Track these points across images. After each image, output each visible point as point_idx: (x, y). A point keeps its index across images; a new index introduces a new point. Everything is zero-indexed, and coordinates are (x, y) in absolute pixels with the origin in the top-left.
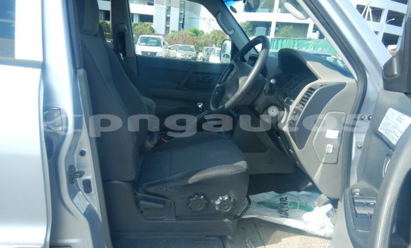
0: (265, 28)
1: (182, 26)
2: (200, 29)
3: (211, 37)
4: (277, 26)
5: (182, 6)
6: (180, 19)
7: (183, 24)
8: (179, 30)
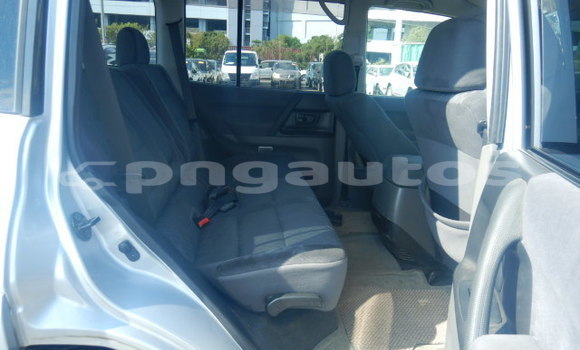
0: (386, 30)
1: (267, 33)
2: (294, 36)
3: (314, 48)
4: (403, 26)
5: (268, 6)
6: (264, 24)
7: (269, 30)
8: (264, 39)
